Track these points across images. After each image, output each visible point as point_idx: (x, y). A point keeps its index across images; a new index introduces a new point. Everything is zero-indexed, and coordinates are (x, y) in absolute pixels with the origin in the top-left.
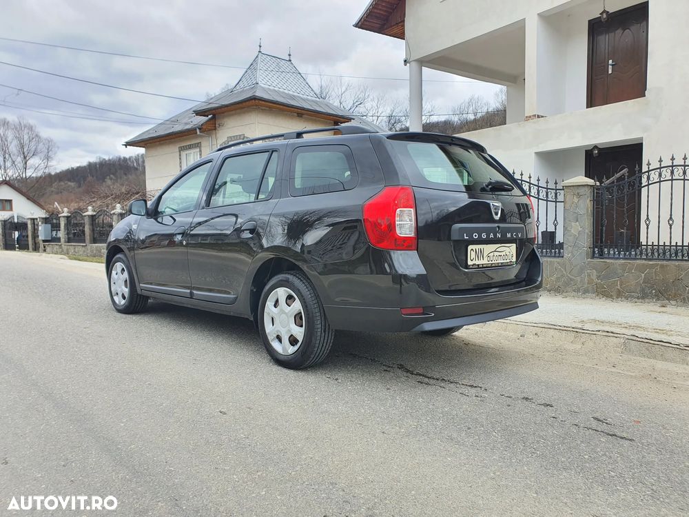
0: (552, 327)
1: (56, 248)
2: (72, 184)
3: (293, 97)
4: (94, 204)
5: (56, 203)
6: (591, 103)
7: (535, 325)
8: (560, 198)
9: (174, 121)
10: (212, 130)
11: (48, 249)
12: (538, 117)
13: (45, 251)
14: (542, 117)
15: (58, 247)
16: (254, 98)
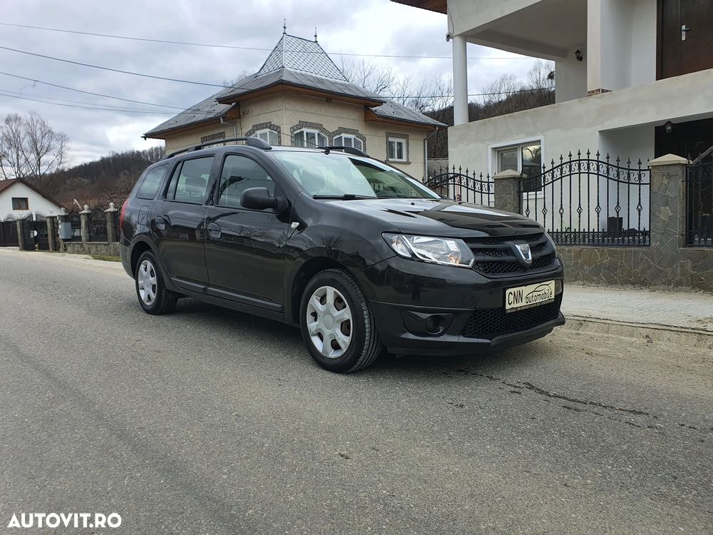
0: (665, 328)
1: (77, 247)
2: (86, 180)
3: (321, 81)
4: (115, 200)
5: (75, 200)
6: (661, 74)
7: (644, 326)
8: (646, 179)
9: (196, 110)
10: (237, 118)
11: (69, 249)
12: (603, 91)
13: (65, 250)
14: (607, 91)
15: (79, 246)
16: (281, 83)
